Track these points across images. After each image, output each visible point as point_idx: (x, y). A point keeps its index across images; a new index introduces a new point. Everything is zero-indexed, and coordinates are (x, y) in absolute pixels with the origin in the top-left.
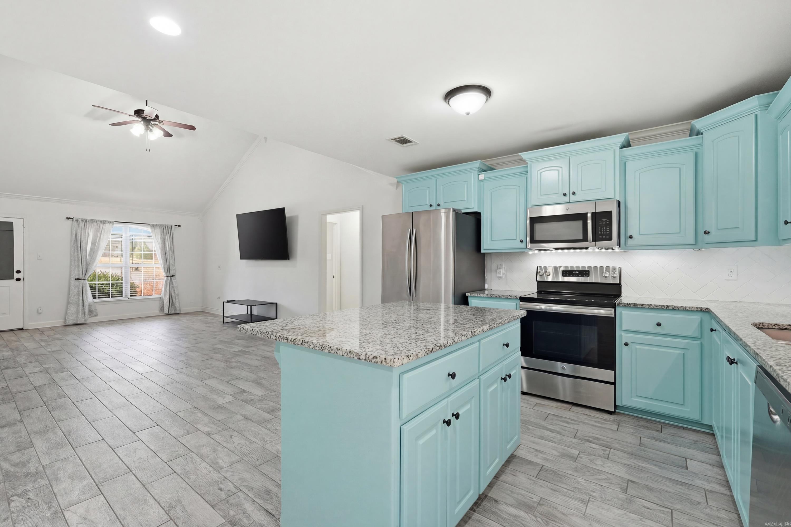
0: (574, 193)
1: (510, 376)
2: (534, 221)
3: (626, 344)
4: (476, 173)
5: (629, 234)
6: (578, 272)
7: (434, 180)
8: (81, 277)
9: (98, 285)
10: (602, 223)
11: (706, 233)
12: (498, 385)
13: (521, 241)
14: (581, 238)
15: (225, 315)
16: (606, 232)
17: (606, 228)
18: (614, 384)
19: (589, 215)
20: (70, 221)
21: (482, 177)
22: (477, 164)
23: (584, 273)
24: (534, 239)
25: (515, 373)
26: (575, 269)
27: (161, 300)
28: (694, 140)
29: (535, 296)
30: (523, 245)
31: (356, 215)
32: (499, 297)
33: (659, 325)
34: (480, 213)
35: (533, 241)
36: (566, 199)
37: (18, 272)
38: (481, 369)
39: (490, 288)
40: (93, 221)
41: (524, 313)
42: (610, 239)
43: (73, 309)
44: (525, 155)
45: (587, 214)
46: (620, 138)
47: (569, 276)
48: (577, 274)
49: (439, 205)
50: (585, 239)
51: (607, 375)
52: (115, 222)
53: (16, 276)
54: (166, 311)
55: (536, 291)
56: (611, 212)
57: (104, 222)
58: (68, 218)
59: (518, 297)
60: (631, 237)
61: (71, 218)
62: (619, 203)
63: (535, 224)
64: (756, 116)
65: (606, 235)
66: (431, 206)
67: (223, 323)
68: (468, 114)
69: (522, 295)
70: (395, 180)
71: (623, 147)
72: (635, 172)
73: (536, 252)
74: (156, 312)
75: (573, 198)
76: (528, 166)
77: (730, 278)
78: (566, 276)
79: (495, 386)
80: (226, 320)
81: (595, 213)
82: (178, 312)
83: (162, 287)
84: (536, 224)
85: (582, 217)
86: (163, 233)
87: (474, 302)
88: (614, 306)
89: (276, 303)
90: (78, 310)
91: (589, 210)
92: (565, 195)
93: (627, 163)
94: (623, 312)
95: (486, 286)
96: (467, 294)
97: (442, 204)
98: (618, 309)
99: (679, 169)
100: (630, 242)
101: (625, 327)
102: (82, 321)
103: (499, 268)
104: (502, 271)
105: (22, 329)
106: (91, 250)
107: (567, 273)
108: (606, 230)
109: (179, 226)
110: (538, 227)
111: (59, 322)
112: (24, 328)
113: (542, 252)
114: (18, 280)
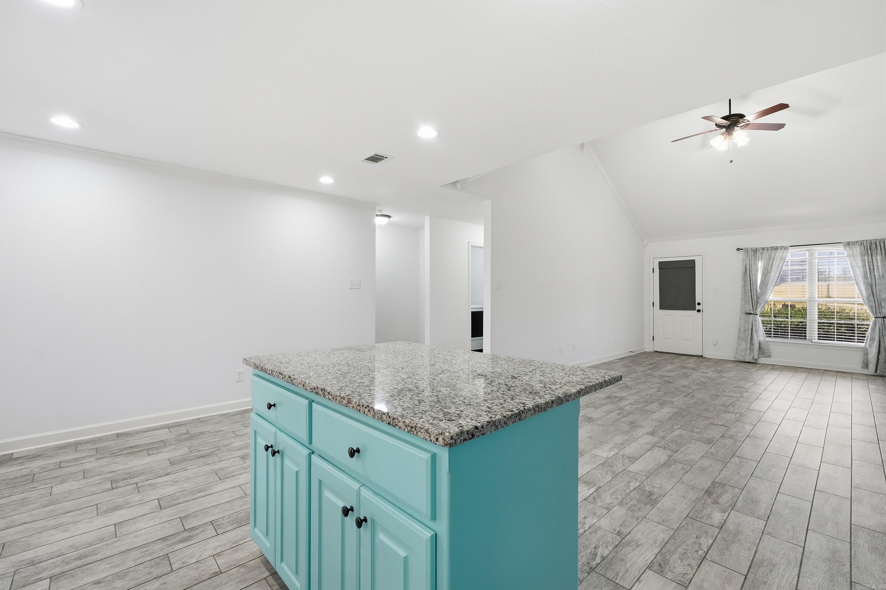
8: (752, 312)
9: (774, 321)
20: (741, 253)
37: (699, 304)
40: (764, 249)
43: (742, 345)
52: (790, 246)
53: (698, 307)
57: (776, 249)
58: (738, 249)
61: (741, 249)
90: (747, 346)
102: (751, 360)
105: (702, 356)
106: (762, 282)
111: (729, 355)
114: (699, 311)
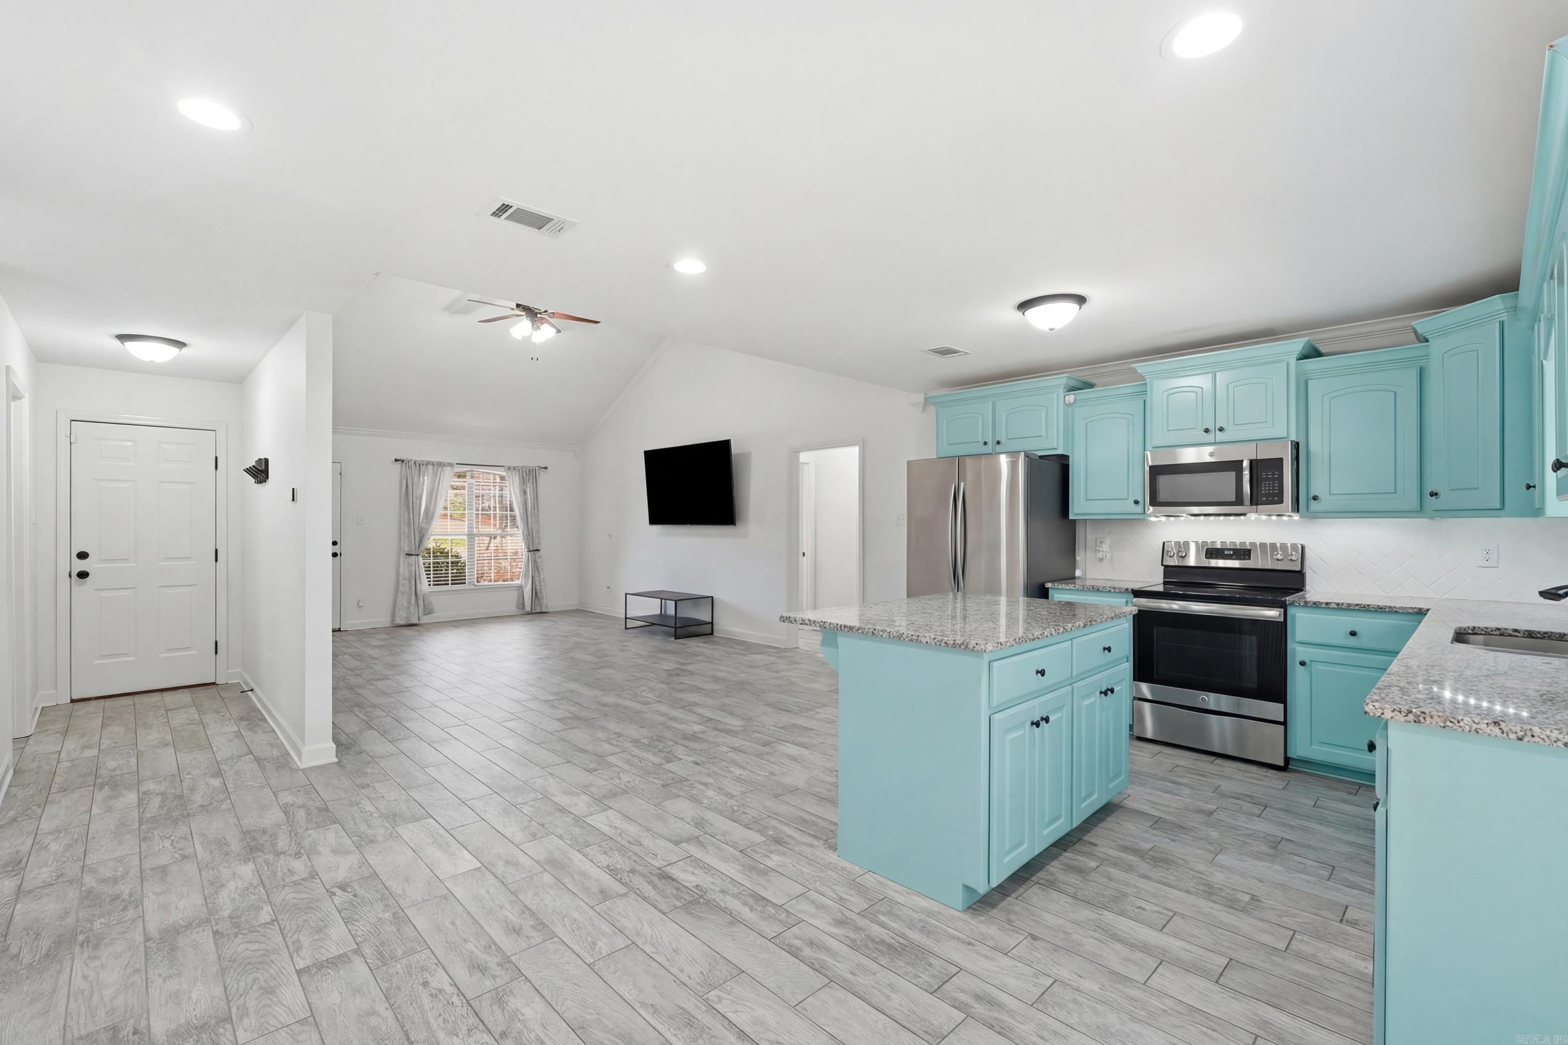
0: (1221, 429)
1: (1112, 691)
2: (1156, 471)
3: (1303, 664)
4: (1061, 391)
5: (1312, 494)
6: (1231, 552)
7: (991, 402)
8: (414, 551)
9: (433, 564)
10: (1267, 477)
11: (1433, 494)
12: (1096, 698)
13: (1136, 502)
14: (1234, 499)
15: (627, 616)
16: (1274, 490)
17: (1274, 483)
18: (1284, 723)
19: (1246, 464)
20: (398, 464)
21: (1071, 398)
22: (1062, 380)
23: (1242, 553)
24: (1156, 499)
25: (1120, 690)
26: (1229, 547)
27: (520, 588)
28: (1417, 349)
29: (1160, 588)
30: (1139, 509)
31: (853, 452)
32: (1096, 590)
33: (1353, 634)
34: (1068, 457)
35: (1154, 502)
36: (1210, 438)
37: (335, 543)
38: (1074, 675)
39: (1083, 577)
40: (428, 463)
41: (1135, 610)
42: (1281, 501)
43: (403, 601)
44: (1141, 367)
45: (1242, 461)
46: (1297, 345)
47: (1217, 558)
48: (1230, 555)
49: (998, 443)
50: (1239, 501)
51: (1273, 710)
52: (457, 464)
54: (528, 608)
55: (1162, 581)
56: (1281, 460)
57: (441, 465)
58: (396, 460)
59: (1130, 589)
60: (1315, 498)
61: (400, 460)
62: (1296, 446)
63: (1157, 476)
64: (1502, 324)
65: (1273, 495)
66: (985, 443)
67: (626, 628)
68: (1051, 329)
69: (1137, 586)
70: (920, 398)
71: (1304, 356)
72: (1323, 396)
73: (1163, 519)
74: (512, 608)
75: (1220, 436)
76: (1146, 384)
77: (1487, 564)
78: (1211, 558)
79: (1093, 699)
80: (631, 624)
81: (1257, 460)
82: (544, 610)
83: (521, 566)
84: (1160, 476)
85: (1235, 466)
86: (523, 481)
87: (1059, 594)
88: (1284, 606)
89: (712, 597)
90: (409, 601)
91: (1246, 455)
92: (1207, 431)
93: (1309, 382)
94: (1298, 614)
95: (1078, 573)
96: (1049, 585)
97: (1003, 440)
98: (1291, 611)
99: (1393, 393)
100: (1314, 505)
101: (1299, 637)
102: (415, 621)
103: (1099, 543)
104: (1105, 547)
105: (340, 630)
106: (427, 509)
107: (1213, 553)
108: (1274, 487)
109: (546, 468)
110: (1163, 480)
111: (383, 620)
112: (342, 630)
113: (1172, 519)
114: (335, 555)
